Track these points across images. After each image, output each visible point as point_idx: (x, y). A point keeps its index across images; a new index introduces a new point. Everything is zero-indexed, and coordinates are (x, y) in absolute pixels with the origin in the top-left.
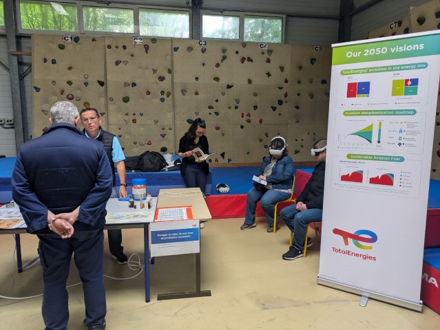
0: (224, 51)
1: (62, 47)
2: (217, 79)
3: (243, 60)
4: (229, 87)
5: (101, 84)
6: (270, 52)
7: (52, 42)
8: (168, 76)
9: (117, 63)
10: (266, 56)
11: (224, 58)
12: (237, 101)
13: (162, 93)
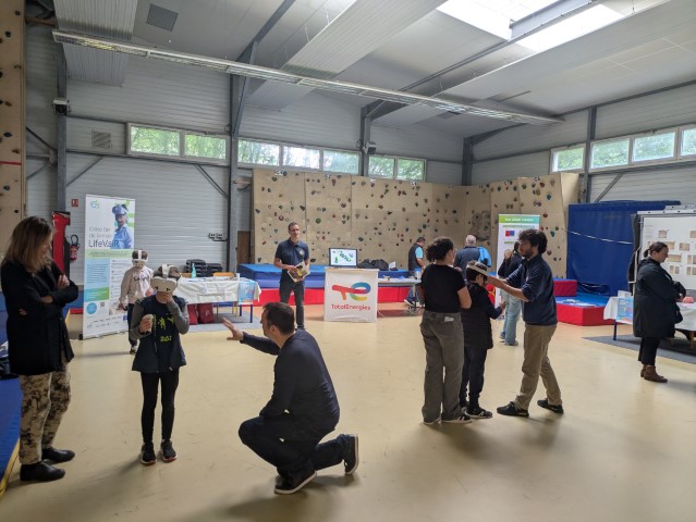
0: (387, 186)
1: (275, 179)
2: (381, 207)
3: (400, 193)
4: (389, 213)
5: (303, 208)
6: (418, 188)
7: (268, 175)
8: (348, 204)
9: (313, 193)
10: (416, 191)
11: (387, 191)
12: (395, 225)
13: (344, 216)
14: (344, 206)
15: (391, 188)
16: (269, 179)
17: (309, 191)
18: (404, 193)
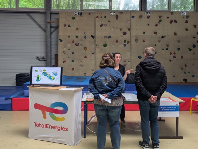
0: (160, 17)
1: (73, 18)
2: (156, 33)
3: (171, 22)
4: (163, 37)
5: (93, 37)
7: (69, 16)
8: (128, 32)
9: (101, 26)
10: (185, 19)
11: (160, 21)
12: (168, 45)
13: (125, 41)
14: (125, 33)
15: (164, 18)
16: (70, 18)
17: (98, 25)
18: (175, 21)
